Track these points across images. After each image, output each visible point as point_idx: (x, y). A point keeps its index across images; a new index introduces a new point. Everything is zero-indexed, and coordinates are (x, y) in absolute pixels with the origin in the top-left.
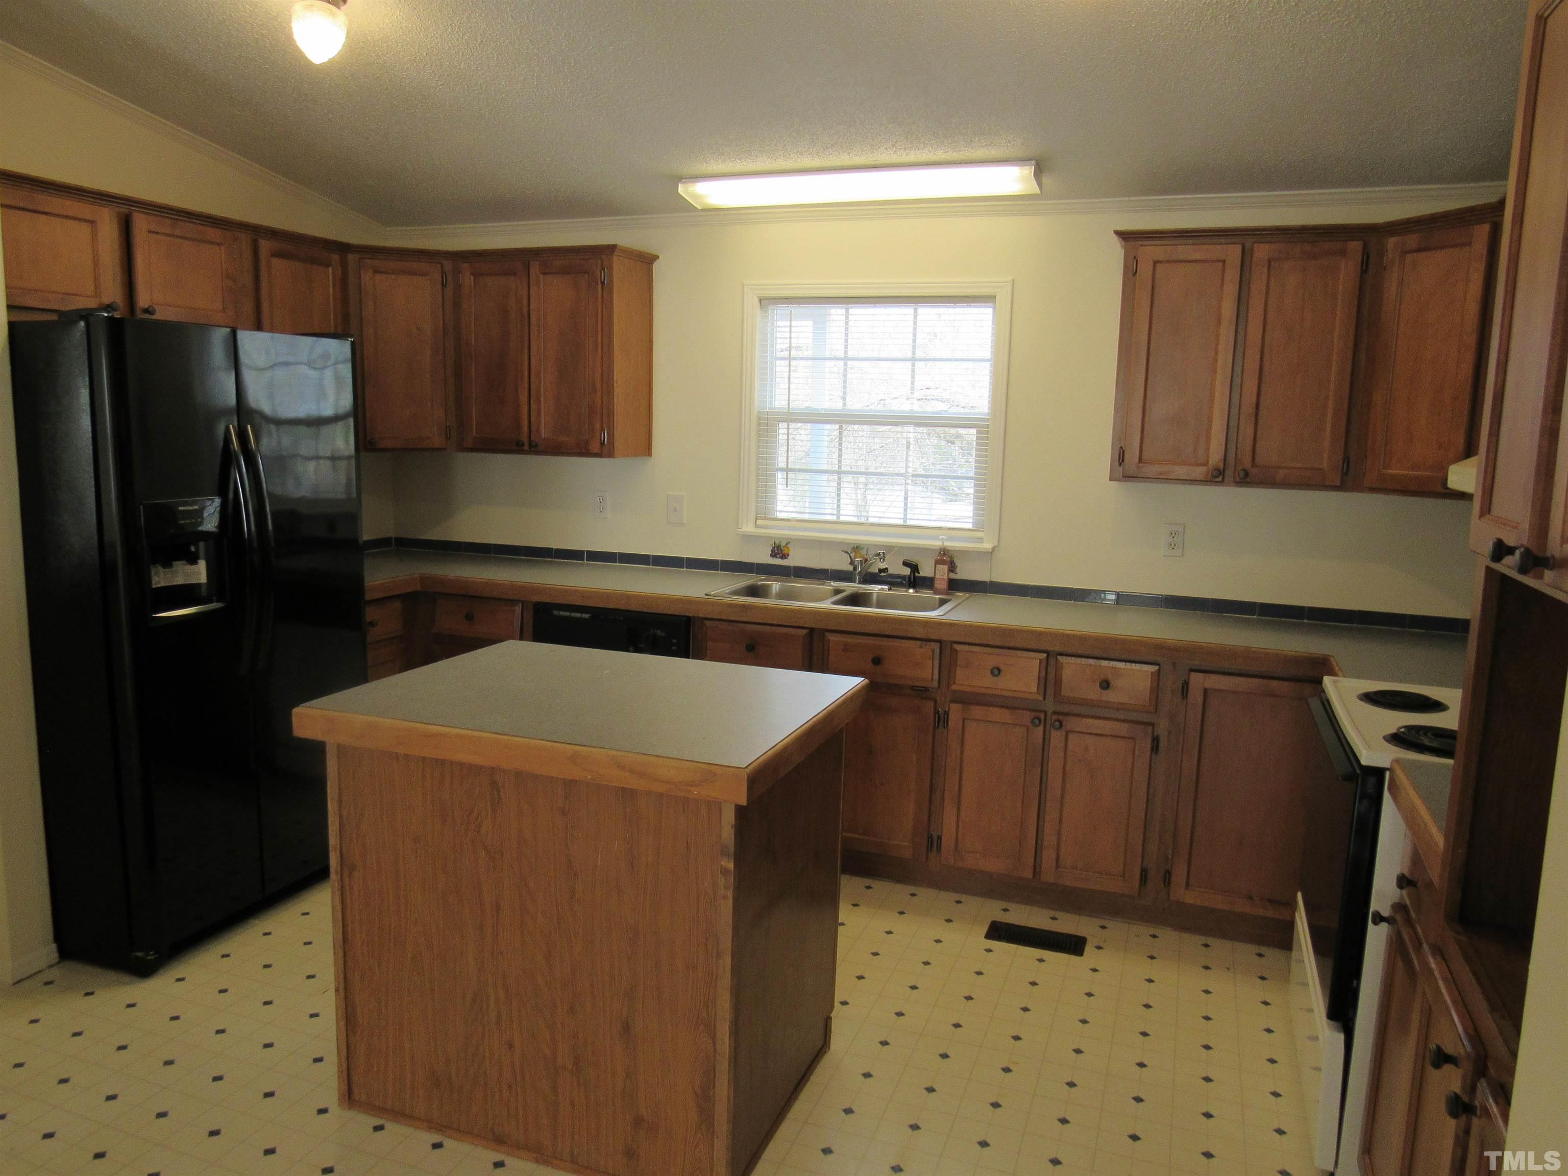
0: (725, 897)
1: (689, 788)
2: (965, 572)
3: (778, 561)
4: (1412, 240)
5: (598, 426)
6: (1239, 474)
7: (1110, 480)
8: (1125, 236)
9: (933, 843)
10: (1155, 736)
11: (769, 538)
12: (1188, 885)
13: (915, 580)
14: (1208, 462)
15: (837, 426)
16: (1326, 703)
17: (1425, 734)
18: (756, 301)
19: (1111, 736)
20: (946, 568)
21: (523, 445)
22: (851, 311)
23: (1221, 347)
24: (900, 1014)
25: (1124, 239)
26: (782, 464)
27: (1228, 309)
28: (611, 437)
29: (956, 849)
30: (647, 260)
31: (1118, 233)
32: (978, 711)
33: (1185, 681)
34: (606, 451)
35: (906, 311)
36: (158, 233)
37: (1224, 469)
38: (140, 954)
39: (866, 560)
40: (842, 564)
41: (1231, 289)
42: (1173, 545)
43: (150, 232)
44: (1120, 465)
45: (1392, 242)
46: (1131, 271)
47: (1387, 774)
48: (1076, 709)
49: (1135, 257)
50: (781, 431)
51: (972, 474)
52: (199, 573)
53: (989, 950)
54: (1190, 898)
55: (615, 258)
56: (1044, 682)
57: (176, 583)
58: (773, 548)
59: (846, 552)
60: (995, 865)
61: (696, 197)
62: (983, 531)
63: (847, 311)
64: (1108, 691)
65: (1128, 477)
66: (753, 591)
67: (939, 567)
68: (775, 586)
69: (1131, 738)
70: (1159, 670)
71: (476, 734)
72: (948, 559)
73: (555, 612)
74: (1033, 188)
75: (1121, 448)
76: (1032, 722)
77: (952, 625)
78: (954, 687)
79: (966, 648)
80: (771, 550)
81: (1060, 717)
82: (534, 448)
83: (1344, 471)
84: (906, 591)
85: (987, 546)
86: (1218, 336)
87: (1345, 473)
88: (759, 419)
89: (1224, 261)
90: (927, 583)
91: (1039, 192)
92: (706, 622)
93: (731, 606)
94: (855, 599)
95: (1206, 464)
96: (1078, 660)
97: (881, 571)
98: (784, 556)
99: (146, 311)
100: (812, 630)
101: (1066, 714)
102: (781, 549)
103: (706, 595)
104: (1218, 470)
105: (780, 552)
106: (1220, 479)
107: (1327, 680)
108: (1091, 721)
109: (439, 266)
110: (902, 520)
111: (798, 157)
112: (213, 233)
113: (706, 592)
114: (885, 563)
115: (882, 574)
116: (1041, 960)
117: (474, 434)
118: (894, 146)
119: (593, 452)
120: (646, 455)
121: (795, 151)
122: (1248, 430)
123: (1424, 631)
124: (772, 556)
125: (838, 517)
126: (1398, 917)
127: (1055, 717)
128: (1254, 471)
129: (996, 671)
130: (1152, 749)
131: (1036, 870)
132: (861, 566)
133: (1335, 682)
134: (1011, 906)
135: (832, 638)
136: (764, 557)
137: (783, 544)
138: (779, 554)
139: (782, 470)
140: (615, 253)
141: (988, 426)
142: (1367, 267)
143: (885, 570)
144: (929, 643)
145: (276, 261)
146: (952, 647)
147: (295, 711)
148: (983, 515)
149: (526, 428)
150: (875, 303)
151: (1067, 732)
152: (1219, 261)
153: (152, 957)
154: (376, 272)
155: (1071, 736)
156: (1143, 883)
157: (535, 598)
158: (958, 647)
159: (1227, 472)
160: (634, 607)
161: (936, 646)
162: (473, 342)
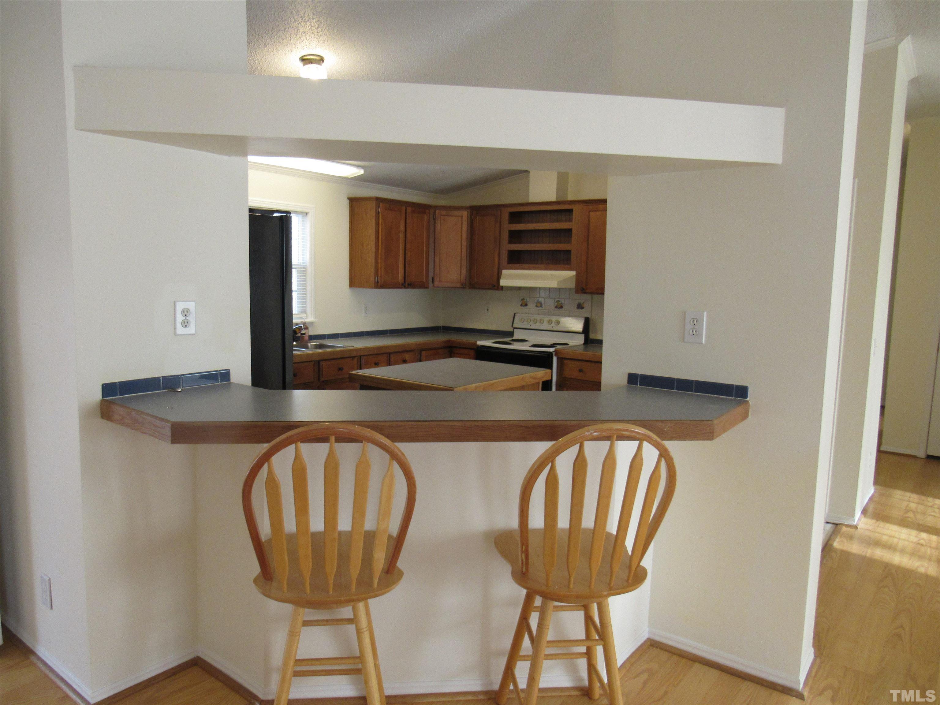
62: (305, 314)
100: (315, 362)
135: (323, 363)
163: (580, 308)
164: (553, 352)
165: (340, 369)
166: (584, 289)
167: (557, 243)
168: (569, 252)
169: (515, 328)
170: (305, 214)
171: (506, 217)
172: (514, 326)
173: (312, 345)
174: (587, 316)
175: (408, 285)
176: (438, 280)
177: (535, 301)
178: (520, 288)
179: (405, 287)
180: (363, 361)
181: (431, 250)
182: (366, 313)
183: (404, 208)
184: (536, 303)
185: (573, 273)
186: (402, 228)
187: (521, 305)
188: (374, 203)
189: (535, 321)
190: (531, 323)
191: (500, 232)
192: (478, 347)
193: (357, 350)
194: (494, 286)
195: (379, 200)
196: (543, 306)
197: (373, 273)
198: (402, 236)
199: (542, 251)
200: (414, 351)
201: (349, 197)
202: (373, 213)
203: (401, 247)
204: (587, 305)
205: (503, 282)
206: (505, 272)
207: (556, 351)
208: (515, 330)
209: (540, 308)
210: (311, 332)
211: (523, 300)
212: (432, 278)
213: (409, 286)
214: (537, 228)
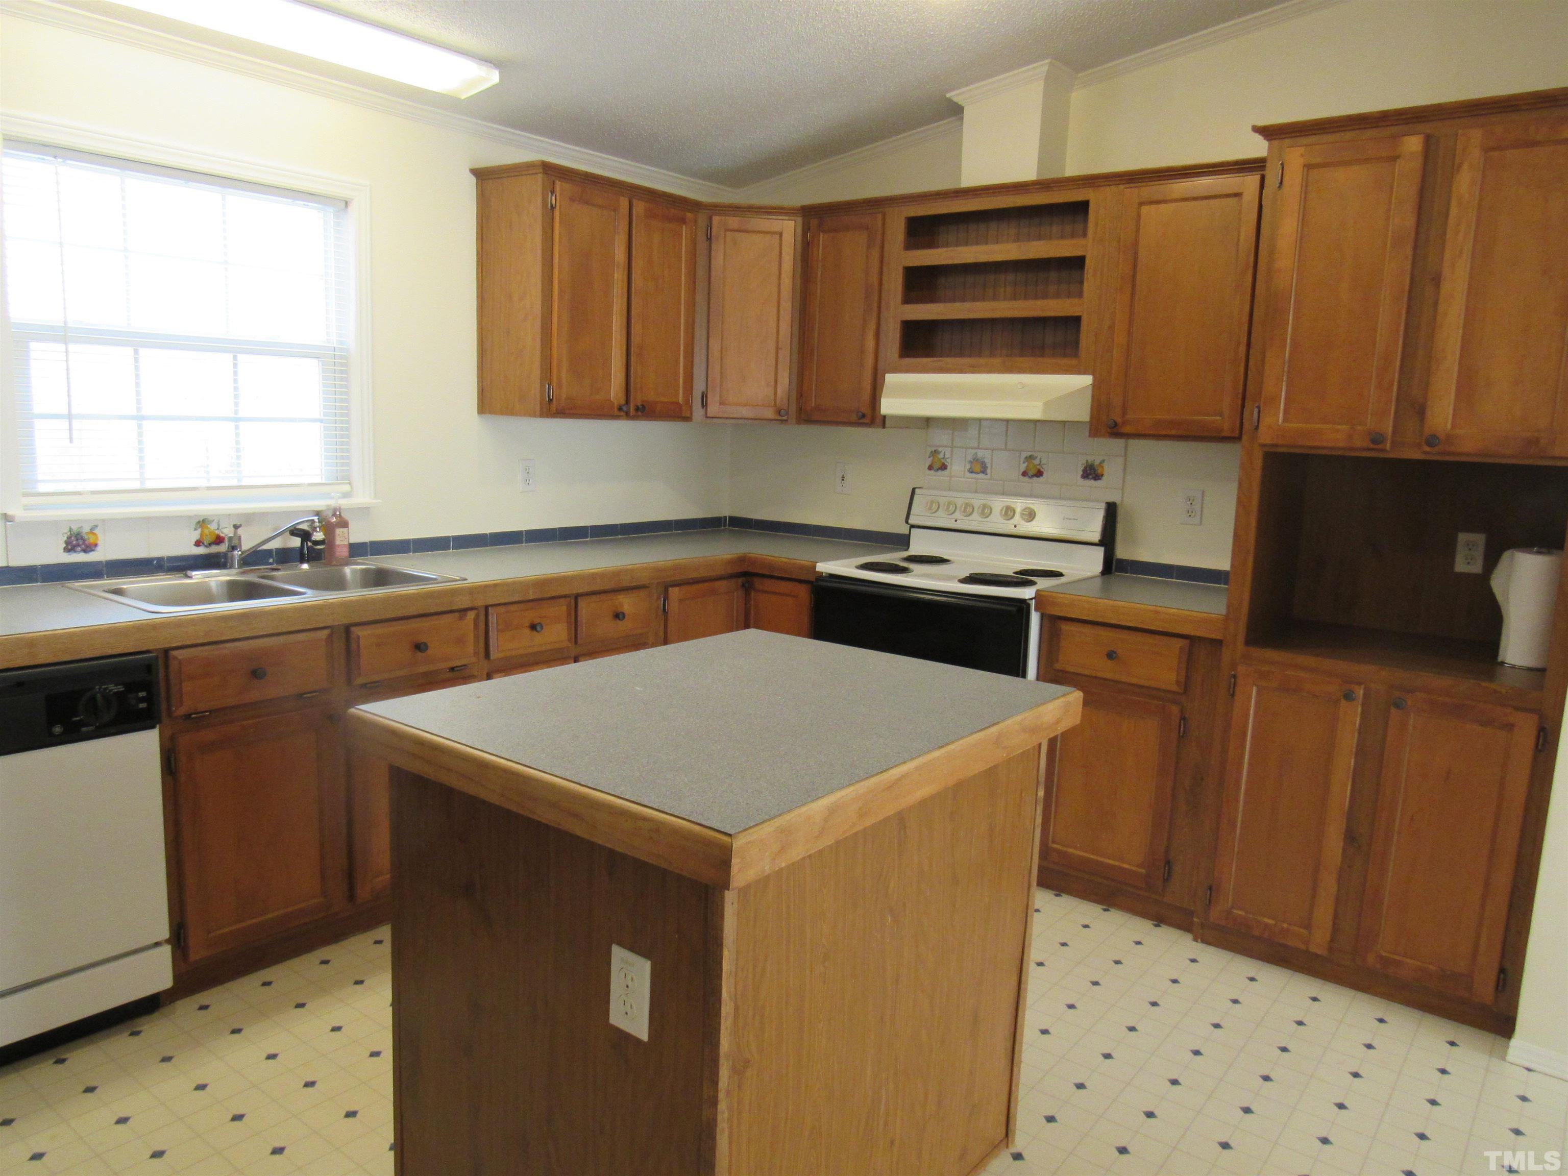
0: (1038, 825)
3: (78, 557)
4: (733, 222)
6: (634, 409)
14: (610, 398)
23: (618, 292)
33: (665, 597)
37: (625, 405)
41: (623, 239)
42: (528, 480)
44: (551, 401)
45: (716, 220)
46: (549, 204)
47: (1033, 601)
49: (552, 191)
56: (571, 626)
58: (69, 538)
62: (349, 484)
64: (622, 621)
67: (338, 531)
78: (496, 656)
79: (505, 607)
80: (65, 542)
86: (614, 280)
96: (596, 598)
98: (89, 548)
100: (333, 629)
102: (82, 539)
105: (81, 543)
106: (623, 413)
122: (638, 369)
124: (67, 549)
129: (538, 627)
135: (361, 632)
138: (78, 546)
144: (469, 612)
146: (486, 611)
152: (614, 210)
158: (493, 611)
161: (474, 614)
163: (1091, 477)
164: (1031, 599)
165: (419, 647)
166: (1116, 424)
167: (1036, 297)
168: (1076, 321)
169: (912, 526)
170: (343, 204)
171: (897, 231)
172: (912, 521)
173: (354, 571)
174: (1111, 499)
175: (637, 409)
176: (717, 398)
177: (969, 458)
178: (928, 422)
179: (628, 416)
180: (493, 619)
181: (700, 320)
182: (527, 482)
183: (624, 202)
184: (971, 462)
185: (1086, 380)
186: (620, 255)
187: (930, 468)
188: (537, 182)
189: (968, 510)
190: (957, 515)
191: (881, 273)
192: (820, 577)
193: (474, 591)
194: (864, 416)
195: (550, 171)
196: (989, 471)
197: (536, 373)
198: (619, 276)
199: (993, 321)
200: (648, 587)
201: (477, 166)
202: (535, 209)
203: (618, 306)
204: (1112, 471)
205: (889, 406)
206: (891, 378)
207: (1038, 596)
208: (913, 530)
209: (981, 476)
210: (358, 533)
211: (935, 453)
212: (703, 393)
213: (640, 413)
214: (983, 258)
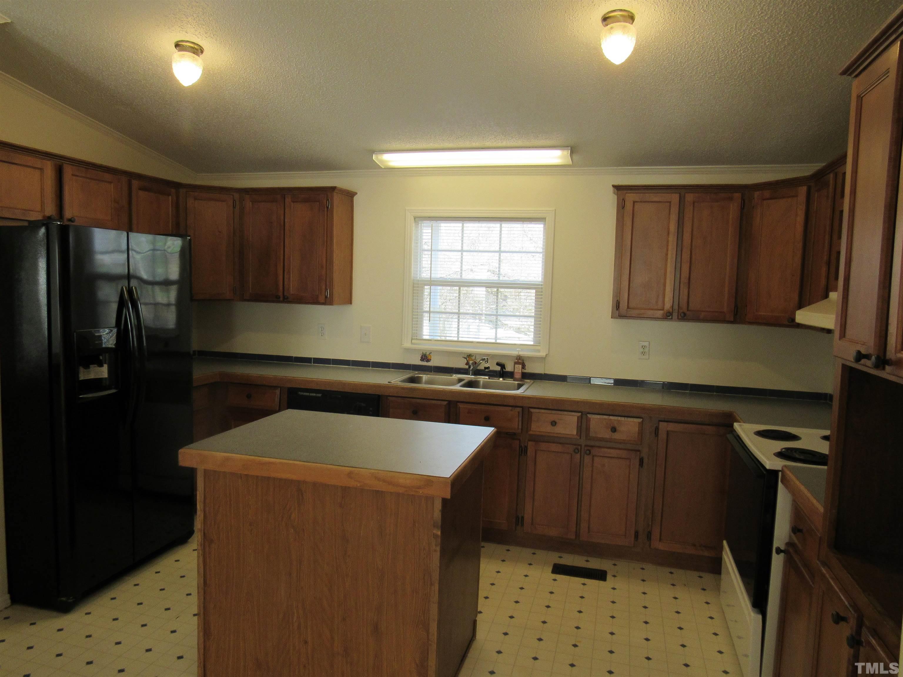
0: (435, 551)
1: (417, 490)
2: (531, 369)
3: (425, 363)
4: (767, 193)
5: (324, 287)
6: (681, 315)
7: (611, 318)
8: (618, 188)
9: (519, 520)
10: (641, 457)
11: (419, 350)
12: (660, 540)
13: (503, 374)
14: (664, 308)
15: (458, 288)
16: (737, 438)
17: (795, 452)
18: (413, 219)
19: (617, 458)
20: (520, 366)
21: (280, 297)
22: (465, 225)
23: (670, 248)
24: (512, 617)
25: (617, 189)
26: (428, 309)
27: (673, 227)
28: (332, 294)
29: (532, 524)
30: (350, 195)
31: (614, 186)
32: (543, 446)
33: (656, 427)
34: (328, 301)
35: (496, 226)
36: (77, 176)
37: (672, 312)
38: (64, 599)
39: (476, 363)
40: (461, 364)
41: (674, 218)
42: (644, 353)
43: (73, 175)
44: (617, 310)
45: (757, 194)
46: (621, 206)
47: (780, 474)
48: (597, 443)
49: (623, 199)
50: (426, 291)
51: (533, 314)
52: (103, 372)
53: (555, 580)
54: (661, 546)
55: (335, 194)
56: (579, 428)
57: (90, 378)
58: (422, 356)
59: (465, 358)
60: (553, 532)
61: (382, 161)
62: (540, 346)
63: (463, 225)
64: (616, 433)
65: (621, 316)
66: (412, 380)
67: (516, 366)
68: (425, 377)
69: (627, 459)
70: (643, 421)
71: (291, 462)
72: (522, 362)
73: (301, 393)
74: (568, 161)
75: (618, 300)
76: (574, 451)
77: (529, 398)
78: (531, 433)
79: (537, 410)
80: (421, 357)
81: (589, 448)
82: (286, 300)
83: (735, 313)
84: (498, 380)
85: (543, 354)
86: (668, 241)
87: (736, 315)
88: (414, 283)
89: (670, 202)
90: (510, 375)
91: (571, 164)
92: (389, 398)
93: (403, 388)
94: (470, 384)
95: (663, 310)
96: (599, 417)
97: (486, 368)
98: (428, 360)
99: (70, 220)
100: (450, 402)
101: (592, 446)
102: (426, 356)
103: (389, 382)
104: (669, 312)
105: (426, 358)
106: (670, 317)
107: (736, 425)
108: (606, 450)
109: (232, 196)
110: (494, 340)
111: (442, 142)
112: (107, 176)
113: (389, 381)
114: (488, 364)
115: (486, 370)
116: (584, 584)
117: (251, 291)
118: (495, 138)
119: (320, 302)
120: (348, 304)
121: (441, 139)
122: (684, 291)
123: (776, 398)
124: (421, 360)
125: (458, 338)
126: (791, 550)
127: (586, 448)
128: (688, 313)
129: (554, 423)
130: (640, 465)
131: (577, 534)
132: (473, 366)
133: (740, 425)
134: (565, 556)
135: (461, 406)
136: (416, 361)
137: (428, 353)
138: (425, 359)
139: (426, 312)
140: (335, 191)
141: (542, 288)
142: (744, 206)
143: (488, 368)
144: (516, 408)
145: (141, 193)
146: (529, 410)
147: (181, 451)
148: (540, 337)
149: (281, 288)
150: (479, 221)
151: (593, 456)
152: (668, 202)
153: (72, 600)
154: (195, 199)
155: (595, 458)
156: (636, 539)
157: (289, 386)
158: (532, 410)
159: (674, 314)
160: (347, 390)
161: (520, 409)
162: (251, 239)
165: (487, 418)
183: (675, 196)
